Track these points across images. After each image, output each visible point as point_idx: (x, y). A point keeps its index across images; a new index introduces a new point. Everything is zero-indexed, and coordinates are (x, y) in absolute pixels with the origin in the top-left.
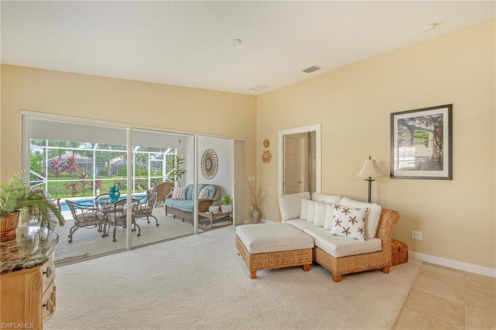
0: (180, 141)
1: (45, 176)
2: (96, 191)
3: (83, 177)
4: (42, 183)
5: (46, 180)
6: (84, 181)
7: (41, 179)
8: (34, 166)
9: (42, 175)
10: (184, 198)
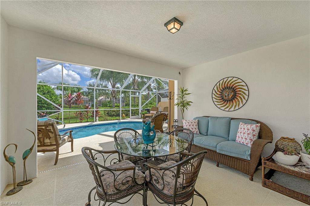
0: (180, 73)
1: (61, 107)
2: (96, 118)
3: (87, 108)
4: (59, 112)
5: (62, 110)
6: (88, 111)
7: (59, 109)
8: (56, 100)
9: (59, 106)
10: (198, 133)
